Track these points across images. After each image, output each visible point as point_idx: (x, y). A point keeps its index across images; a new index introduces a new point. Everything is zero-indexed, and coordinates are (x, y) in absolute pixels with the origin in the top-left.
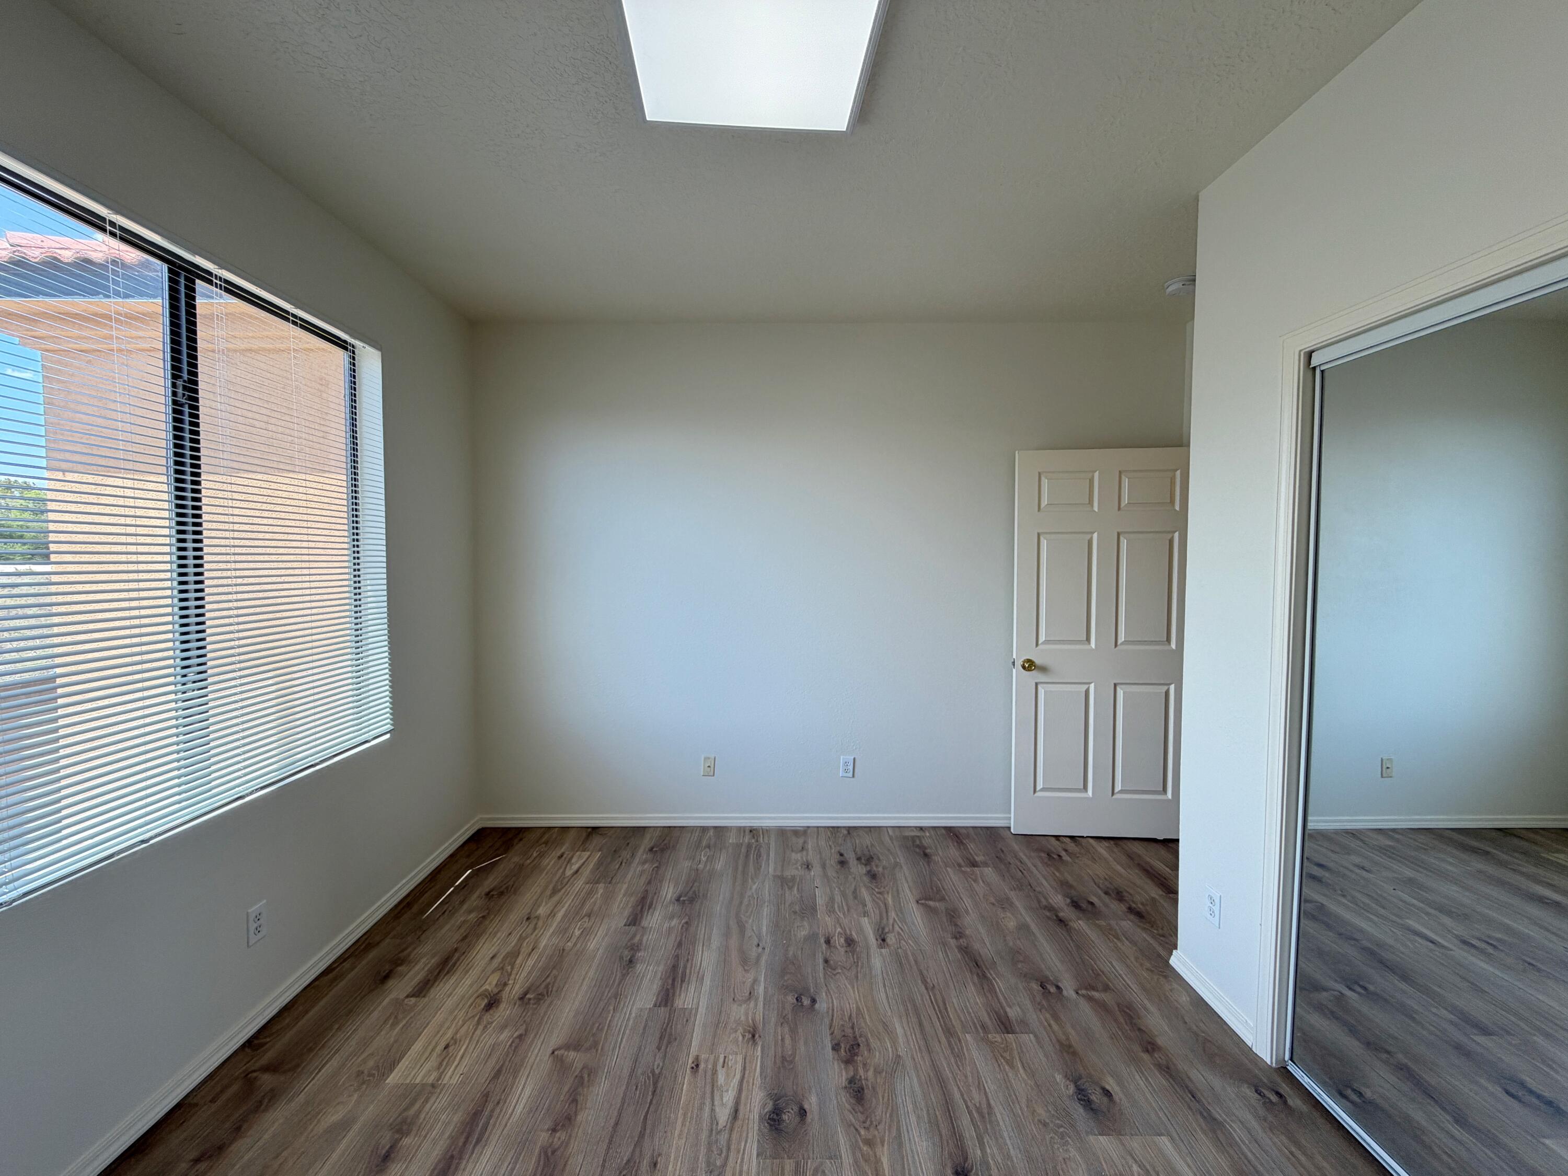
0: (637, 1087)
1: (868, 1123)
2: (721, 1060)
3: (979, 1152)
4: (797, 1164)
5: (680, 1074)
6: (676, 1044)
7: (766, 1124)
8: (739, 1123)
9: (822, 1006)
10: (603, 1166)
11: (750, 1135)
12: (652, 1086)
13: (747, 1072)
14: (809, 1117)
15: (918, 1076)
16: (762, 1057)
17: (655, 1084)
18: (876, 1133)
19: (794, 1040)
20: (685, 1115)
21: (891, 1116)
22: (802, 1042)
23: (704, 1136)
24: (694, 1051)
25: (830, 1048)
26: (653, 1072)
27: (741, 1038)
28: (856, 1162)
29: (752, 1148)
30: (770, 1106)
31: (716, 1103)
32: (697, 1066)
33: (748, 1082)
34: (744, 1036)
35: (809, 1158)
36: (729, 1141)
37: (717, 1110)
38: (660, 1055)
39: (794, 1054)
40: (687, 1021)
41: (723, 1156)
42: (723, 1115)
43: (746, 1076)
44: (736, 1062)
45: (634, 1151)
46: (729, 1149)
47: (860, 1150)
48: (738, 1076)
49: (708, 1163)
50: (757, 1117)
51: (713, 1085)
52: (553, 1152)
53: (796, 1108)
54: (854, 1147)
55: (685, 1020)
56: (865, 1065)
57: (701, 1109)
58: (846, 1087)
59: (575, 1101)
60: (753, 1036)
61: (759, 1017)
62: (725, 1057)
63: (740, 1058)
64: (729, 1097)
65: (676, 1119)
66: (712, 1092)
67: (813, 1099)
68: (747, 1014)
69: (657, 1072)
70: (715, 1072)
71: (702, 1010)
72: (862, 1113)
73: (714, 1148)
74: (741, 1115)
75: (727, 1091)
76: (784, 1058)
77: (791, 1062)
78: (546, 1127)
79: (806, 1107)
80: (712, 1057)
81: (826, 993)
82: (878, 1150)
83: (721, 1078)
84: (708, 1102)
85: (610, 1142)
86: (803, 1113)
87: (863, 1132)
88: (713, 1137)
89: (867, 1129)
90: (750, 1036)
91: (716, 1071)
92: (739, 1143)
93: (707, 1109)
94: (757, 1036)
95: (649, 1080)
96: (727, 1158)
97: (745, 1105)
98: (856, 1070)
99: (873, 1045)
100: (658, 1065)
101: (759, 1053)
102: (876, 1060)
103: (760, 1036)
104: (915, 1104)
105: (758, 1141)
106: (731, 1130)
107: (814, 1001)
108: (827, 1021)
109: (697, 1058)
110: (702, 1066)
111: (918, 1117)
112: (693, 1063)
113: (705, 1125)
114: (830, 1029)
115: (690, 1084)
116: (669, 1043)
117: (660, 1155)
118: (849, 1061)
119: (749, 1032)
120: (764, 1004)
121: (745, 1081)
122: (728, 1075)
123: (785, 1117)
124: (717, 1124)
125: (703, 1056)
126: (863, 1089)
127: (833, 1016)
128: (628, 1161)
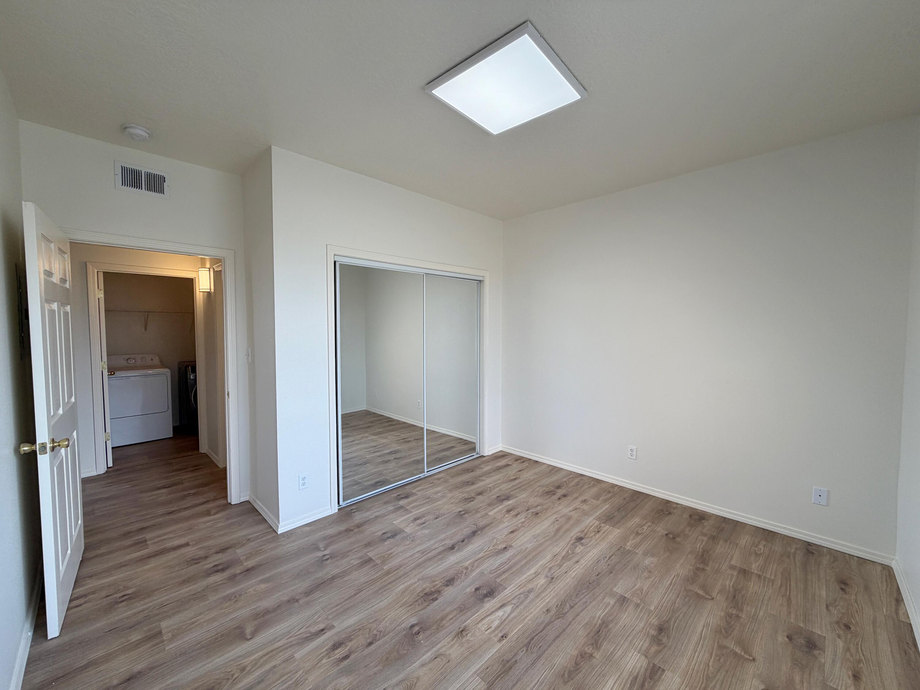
0: (540, 648)
1: (459, 572)
2: (489, 631)
3: (440, 548)
4: (496, 578)
5: (514, 639)
6: (505, 658)
7: (494, 594)
8: (504, 602)
9: (413, 620)
10: (570, 624)
11: (503, 596)
12: (532, 643)
13: (483, 617)
14: (477, 586)
15: (423, 571)
16: (469, 618)
17: (529, 643)
18: (461, 569)
19: (447, 615)
20: (524, 619)
21: (450, 569)
22: (445, 612)
23: (522, 607)
24: (499, 646)
25: (437, 601)
26: (527, 650)
27: (469, 635)
28: (477, 567)
29: (507, 592)
30: (487, 599)
31: (507, 615)
32: (502, 637)
33: (486, 613)
34: (467, 635)
35: (490, 577)
36: (514, 599)
37: (509, 612)
38: (518, 657)
39: (456, 609)
40: (487, 668)
41: (519, 596)
42: (508, 609)
43: (485, 616)
44: (483, 625)
45: (555, 620)
46: (516, 597)
47: (471, 569)
48: (489, 618)
49: (526, 598)
50: (495, 599)
51: (502, 623)
52: (592, 644)
53: (478, 592)
54: (472, 571)
55: (488, 670)
56: (434, 586)
57: (515, 617)
58: (452, 585)
59: (577, 664)
60: (462, 631)
61: (448, 639)
62: (486, 631)
63: (480, 625)
64: (500, 613)
65: (529, 620)
66: (505, 620)
67: (468, 590)
68: (452, 646)
69: (525, 649)
70: (497, 627)
71: (473, 669)
72: (458, 576)
73: (520, 601)
74: (501, 604)
75: (498, 616)
76: (461, 611)
77: (459, 607)
78: (594, 660)
79: (473, 590)
80: (492, 635)
81: (401, 625)
82: (467, 565)
83: (496, 623)
84: (510, 618)
85: (564, 630)
86: (477, 589)
87: (464, 572)
88: (518, 604)
89: (462, 572)
90: (463, 632)
91: (495, 628)
92: (510, 596)
93: (512, 615)
94: (461, 630)
95: (531, 646)
96: (518, 595)
97: (496, 606)
98: (440, 587)
99: (420, 590)
100: (522, 651)
101: (469, 621)
102: (428, 585)
103: (460, 628)
104: (437, 566)
105: (502, 592)
106: (509, 602)
107: (412, 626)
108: (422, 612)
109: (500, 641)
110: (500, 635)
111: (442, 563)
112: (503, 640)
113: (518, 610)
114: (426, 608)
115: (512, 631)
116: (508, 661)
117: (544, 612)
118: (439, 592)
119: (462, 634)
120: (437, 644)
121: (487, 614)
122: (492, 622)
123: (485, 592)
124: (513, 607)
125: (496, 639)
126: (447, 581)
127: (416, 612)
128: (558, 618)
